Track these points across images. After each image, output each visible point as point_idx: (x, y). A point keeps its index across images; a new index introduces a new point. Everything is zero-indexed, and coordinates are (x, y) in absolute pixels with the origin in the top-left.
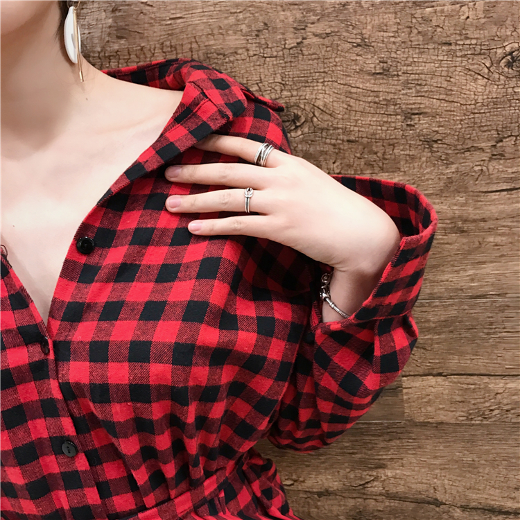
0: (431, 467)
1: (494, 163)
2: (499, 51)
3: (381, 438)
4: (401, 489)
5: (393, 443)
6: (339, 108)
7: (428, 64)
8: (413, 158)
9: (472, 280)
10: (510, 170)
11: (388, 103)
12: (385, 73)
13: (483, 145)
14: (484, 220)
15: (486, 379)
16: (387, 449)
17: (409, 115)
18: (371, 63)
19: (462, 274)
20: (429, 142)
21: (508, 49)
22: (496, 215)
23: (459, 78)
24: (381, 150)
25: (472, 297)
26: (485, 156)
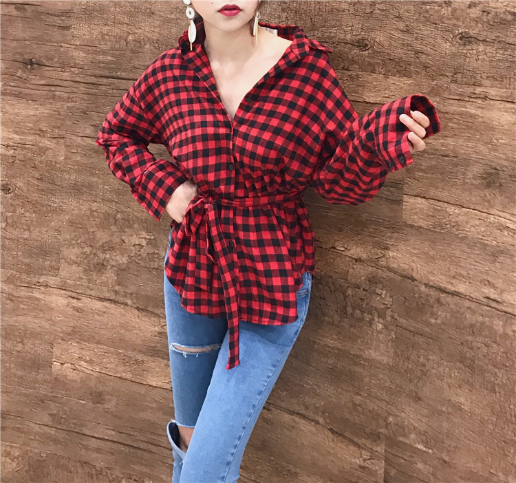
0: (412, 254)
1: (452, 85)
2: (457, 32)
3: (389, 230)
4: (395, 266)
5: (394, 235)
6: (386, 44)
7: (427, 31)
8: (418, 73)
9: (443, 146)
10: (460, 90)
11: (408, 45)
12: (407, 31)
13: (448, 74)
14: (447, 113)
15: (446, 205)
16: (391, 238)
17: (417, 52)
18: (402, 26)
19: (438, 141)
20: (426, 67)
21: (460, 31)
22: (452, 112)
23: (439, 40)
24: (404, 66)
25: (442, 156)
26: (449, 80)
